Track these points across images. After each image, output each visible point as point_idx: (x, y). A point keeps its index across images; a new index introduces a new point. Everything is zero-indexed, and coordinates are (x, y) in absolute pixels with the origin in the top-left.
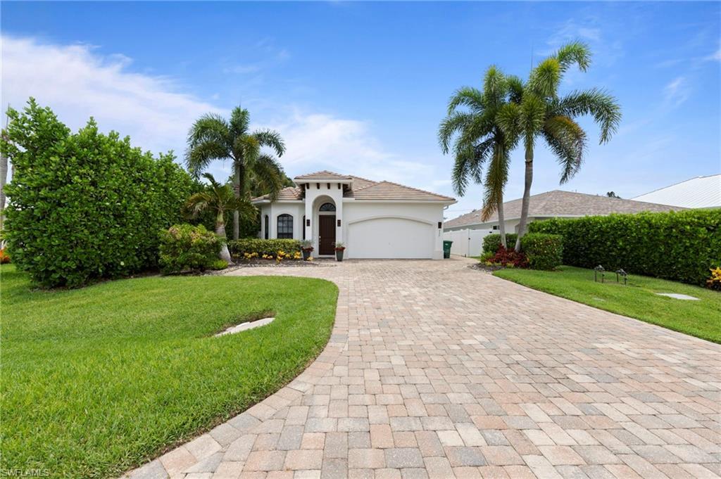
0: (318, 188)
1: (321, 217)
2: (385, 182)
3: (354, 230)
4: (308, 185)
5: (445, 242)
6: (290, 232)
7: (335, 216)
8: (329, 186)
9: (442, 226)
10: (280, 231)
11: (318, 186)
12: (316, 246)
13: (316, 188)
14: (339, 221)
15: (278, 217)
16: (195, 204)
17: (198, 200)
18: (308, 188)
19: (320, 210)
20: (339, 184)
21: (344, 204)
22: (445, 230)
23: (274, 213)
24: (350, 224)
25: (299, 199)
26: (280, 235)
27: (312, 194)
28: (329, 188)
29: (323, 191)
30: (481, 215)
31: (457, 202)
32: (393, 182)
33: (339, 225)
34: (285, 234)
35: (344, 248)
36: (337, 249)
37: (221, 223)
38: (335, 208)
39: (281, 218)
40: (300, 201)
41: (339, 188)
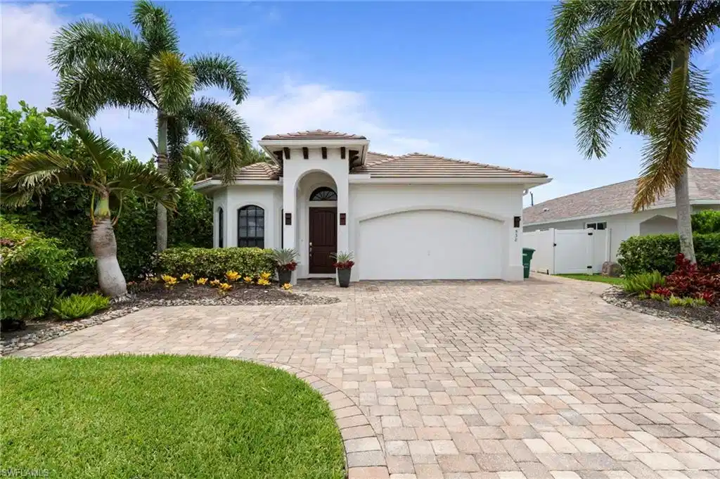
0: (306, 156)
1: (313, 211)
2: (416, 154)
3: (368, 231)
4: (287, 152)
5: (525, 251)
6: (259, 235)
7: (336, 209)
8: (324, 152)
9: (521, 223)
10: (243, 235)
11: (306, 152)
12: (303, 260)
13: (302, 157)
14: (343, 216)
15: (239, 211)
16: (26, 173)
17: (35, 166)
18: (288, 157)
19: (311, 199)
20: (343, 150)
21: (352, 186)
22: (526, 229)
23: (232, 204)
24: (360, 222)
25: (273, 179)
26: (243, 241)
27: (295, 169)
28: (325, 156)
29: (316, 163)
30: (632, 197)
31: (550, 180)
32: (430, 154)
33: (343, 222)
34: (252, 239)
35: (351, 264)
36: (340, 265)
37: (104, 218)
38: (336, 194)
39: (244, 213)
40: (275, 182)
41: (343, 157)
